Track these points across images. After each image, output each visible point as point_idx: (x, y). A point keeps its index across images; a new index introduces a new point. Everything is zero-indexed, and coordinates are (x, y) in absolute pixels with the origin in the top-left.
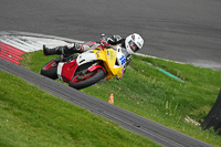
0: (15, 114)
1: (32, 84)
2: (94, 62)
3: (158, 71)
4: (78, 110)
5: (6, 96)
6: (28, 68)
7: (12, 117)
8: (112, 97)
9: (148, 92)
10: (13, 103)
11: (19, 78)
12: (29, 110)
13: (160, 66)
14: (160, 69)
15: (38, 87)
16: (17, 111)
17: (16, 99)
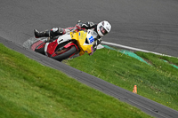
0: (57, 101)
1: (71, 77)
2: (70, 41)
3: (173, 67)
4: (108, 98)
5: (51, 87)
6: (68, 64)
7: (55, 103)
8: (135, 88)
9: (165, 84)
10: (56, 92)
11: (61, 72)
12: (68, 98)
13: (174, 64)
14: (175, 66)
15: (76, 79)
16: (59, 98)
17: (58, 89)
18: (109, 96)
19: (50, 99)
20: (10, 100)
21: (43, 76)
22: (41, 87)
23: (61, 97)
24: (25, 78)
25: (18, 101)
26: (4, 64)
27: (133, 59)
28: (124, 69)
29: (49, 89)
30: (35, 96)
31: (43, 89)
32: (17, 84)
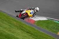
0: (32, 37)
2: (25, 13)
4: (49, 36)
5: (30, 32)
6: (36, 25)
7: (32, 38)
8: (58, 33)
10: (32, 34)
11: (34, 27)
15: (39, 30)
16: (33, 36)
17: (33, 33)
18: (50, 35)
19: (30, 36)
20: (17, 37)
21: (28, 29)
22: (27, 32)
23: (34, 36)
24: (22, 30)
25: (19, 37)
26: (15, 25)
27: (58, 23)
28: (54, 27)
29: (30, 33)
30: (25, 35)
31: (28, 33)
32: (19, 31)
